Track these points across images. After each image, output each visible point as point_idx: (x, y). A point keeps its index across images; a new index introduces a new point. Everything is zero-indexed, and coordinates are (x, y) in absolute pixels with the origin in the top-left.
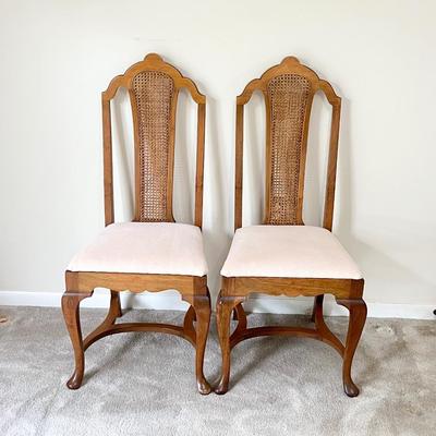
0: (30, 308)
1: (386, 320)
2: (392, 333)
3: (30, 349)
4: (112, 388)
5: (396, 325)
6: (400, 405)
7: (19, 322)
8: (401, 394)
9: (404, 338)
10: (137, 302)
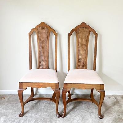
0: (11, 95)
1: (112, 95)
2: (114, 99)
3: (12, 106)
4: (37, 116)
5: (115, 97)
6: (119, 118)
7: (8, 99)
8: (119, 115)
9: (118, 100)
10: (38, 92)
